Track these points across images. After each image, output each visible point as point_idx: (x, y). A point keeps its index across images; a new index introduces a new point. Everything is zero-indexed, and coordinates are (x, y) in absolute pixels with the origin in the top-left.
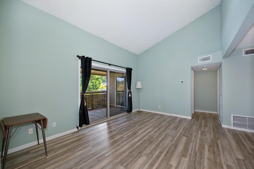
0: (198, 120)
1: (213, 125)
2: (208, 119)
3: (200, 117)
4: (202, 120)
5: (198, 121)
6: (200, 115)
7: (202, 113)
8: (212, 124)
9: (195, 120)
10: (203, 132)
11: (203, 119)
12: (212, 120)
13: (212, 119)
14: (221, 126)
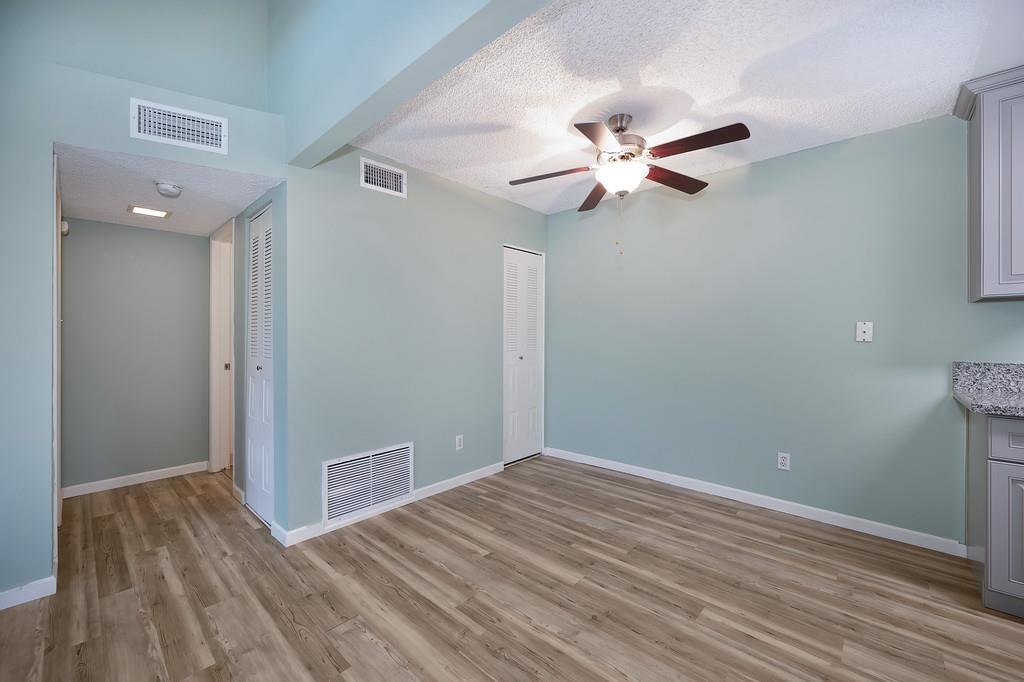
0: (122, 568)
1: (234, 558)
2: (184, 526)
3: (123, 530)
4: (155, 554)
5: (125, 583)
6: (111, 516)
7: (118, 496)
8: (229, 553)
9: (94, 581)
10: (218, 669)
11: (158, 546)
12: (214, 527)
13: (205, 517)
14: (279, 546)
